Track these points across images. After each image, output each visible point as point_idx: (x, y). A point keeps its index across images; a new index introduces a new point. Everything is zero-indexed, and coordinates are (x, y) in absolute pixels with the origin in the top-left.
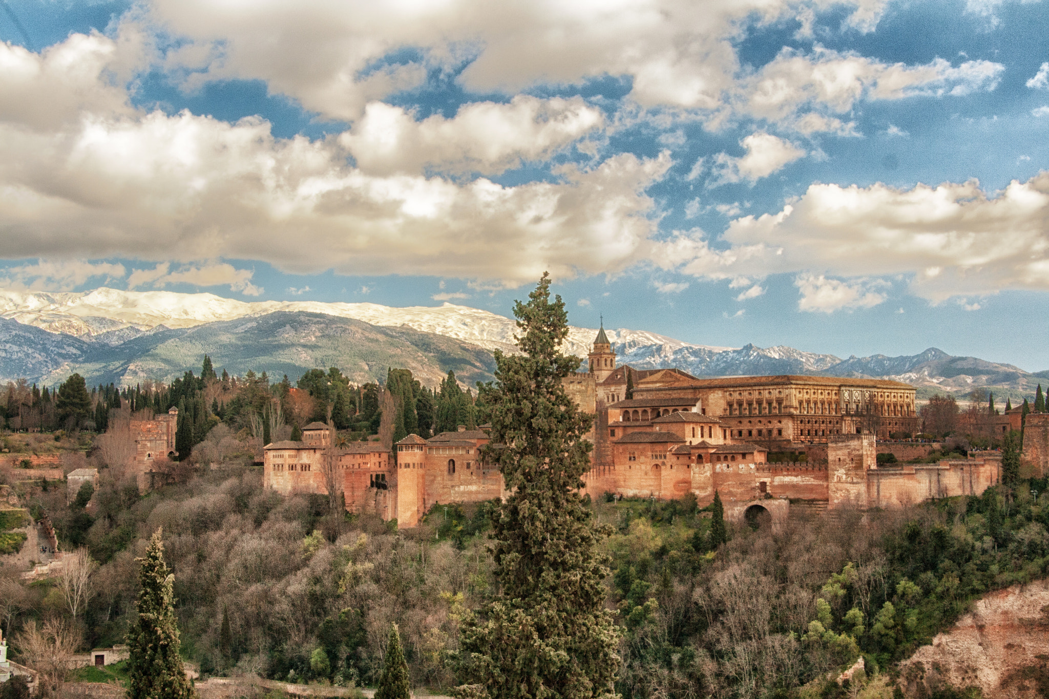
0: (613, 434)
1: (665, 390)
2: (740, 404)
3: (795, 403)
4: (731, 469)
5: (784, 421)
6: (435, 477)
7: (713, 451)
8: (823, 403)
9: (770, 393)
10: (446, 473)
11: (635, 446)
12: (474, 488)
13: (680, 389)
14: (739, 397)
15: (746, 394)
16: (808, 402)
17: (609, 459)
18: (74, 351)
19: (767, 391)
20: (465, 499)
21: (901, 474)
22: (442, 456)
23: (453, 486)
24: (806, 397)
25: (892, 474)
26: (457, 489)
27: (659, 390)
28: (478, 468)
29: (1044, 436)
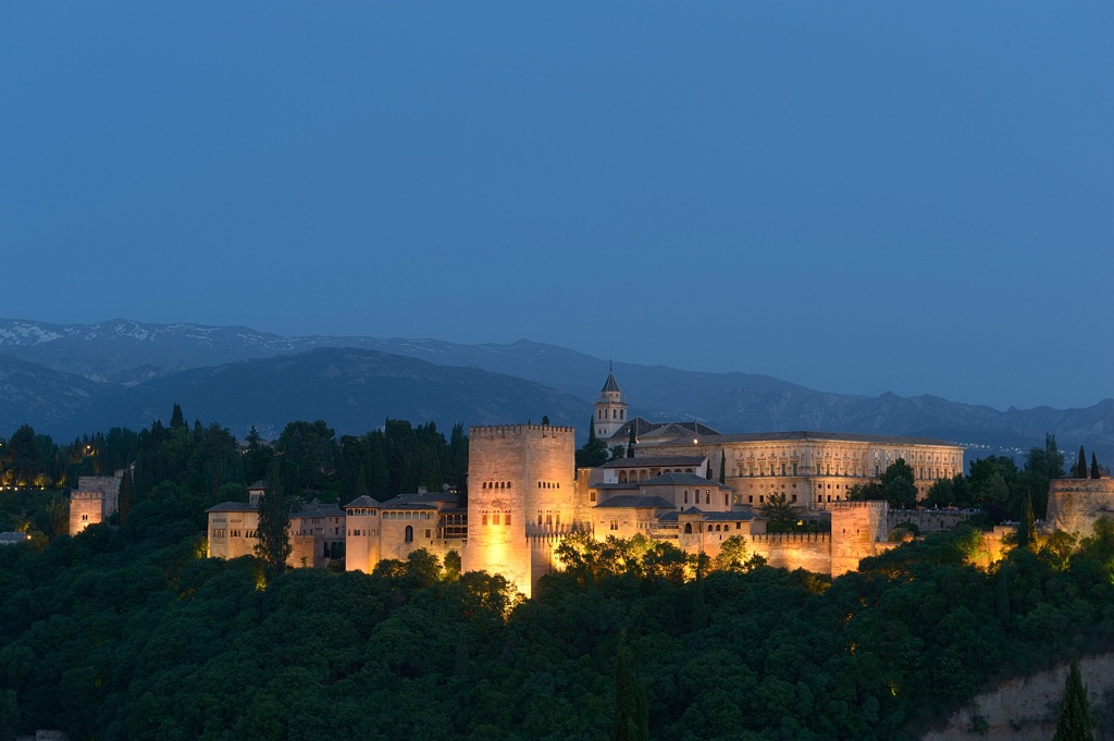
0: (593, 498)
2: (750, 464)
3: (812, 464)
5: (799, 486)
6: (390, 546)
7: (703, 519)
10: (402, 540)
11: (618, 510)
17: (589, 527)
22: (399, 521)
27: (661, 446)
28: (439, 537)
29: (1068, 504)
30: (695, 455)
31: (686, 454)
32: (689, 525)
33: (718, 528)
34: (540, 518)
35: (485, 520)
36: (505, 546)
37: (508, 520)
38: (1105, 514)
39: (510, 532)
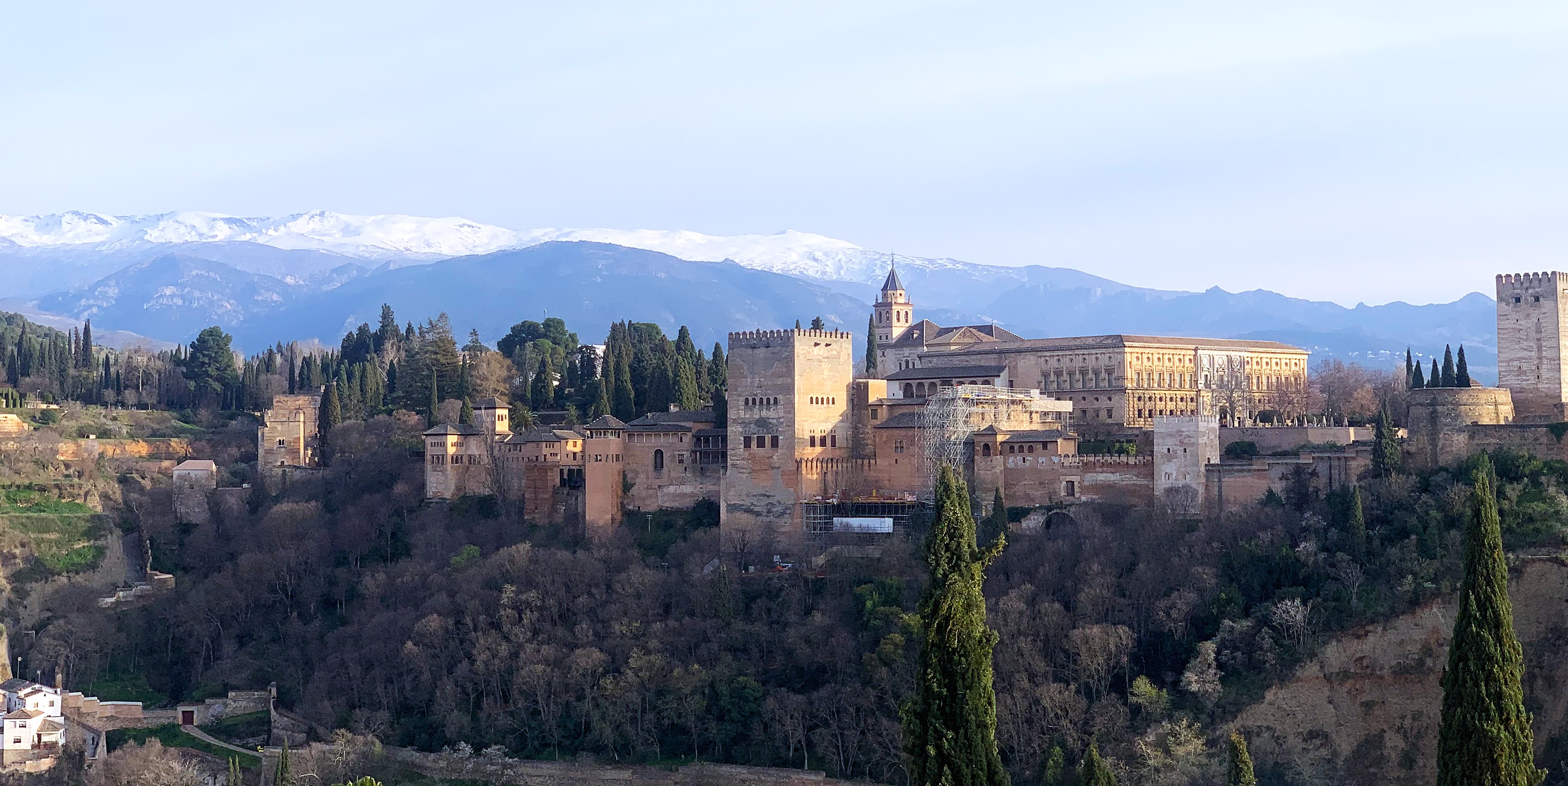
0: (875, 416)
1: (960, 355)
2: (1058, 373)
3: (1130, 373)
4: (1028, 464)
5: (1115, 398)
6: (637, 473)
7: (1003, 436)
8: (1171, 373)
9: (1097, 358)
10: (651, 468)
11: (903, 432)
12: (687, 489)
13: (980, 353)
14: (1056, 366)
15: (1067, 359)
16: (1150, 372)
19: (1094, 357)
20: (676, 505)
21: (1249, 470)
22: (647, 444)
23: (659, 487)
24: (1147, 364)
25: (1238, 471)
26: (665, 490)
27: (952, 355)
28: (694, 461)
29: (1433, 418)
30: (993, 364)
31: (982, 363)
32: (986, 446)
33: (1021, 447)
34: (812, 436)
35: (747, 443)
36: (772, 472)
37: (775, 443)
38: (1476, 429)
39: (777, 457)
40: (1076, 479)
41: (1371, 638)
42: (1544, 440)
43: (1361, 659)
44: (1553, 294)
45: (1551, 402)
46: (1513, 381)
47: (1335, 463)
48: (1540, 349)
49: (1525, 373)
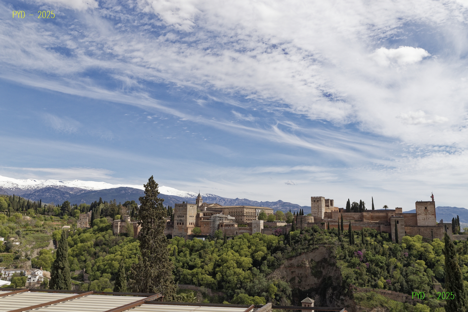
0: (201, 219)
2: (232, 212)
3: (245, 213)
4: (229, 229)
5: (242, 217)
7: (225, 224)
8: (252, 212)
9: (239, 210)
11: (206, 222)
13: (218, 208)
15: (234, 210)
16: (248, 212)
17: (199, 225)
18: (68, 196)
24: (248, 211)
25: (267, 230)
28: (167, 227)
29: (301, 221)
30: (220, 210)
31: (218, 210)
32: (222, 225)
33: (228, 226)
34: (190, 223)
35: (178, 224)
36: (182, 229)
37: (183, 224)
38: (309, 223)
39: (183, 227)
40: (238, 231)
41: (293, 260)
42: (320, 225)
43: (291, 264)
44: (320, 200)
45: (320, 219)
46: (314, 215)
47: (284, 229)
48: (318, 210)
49: (316, 214)
